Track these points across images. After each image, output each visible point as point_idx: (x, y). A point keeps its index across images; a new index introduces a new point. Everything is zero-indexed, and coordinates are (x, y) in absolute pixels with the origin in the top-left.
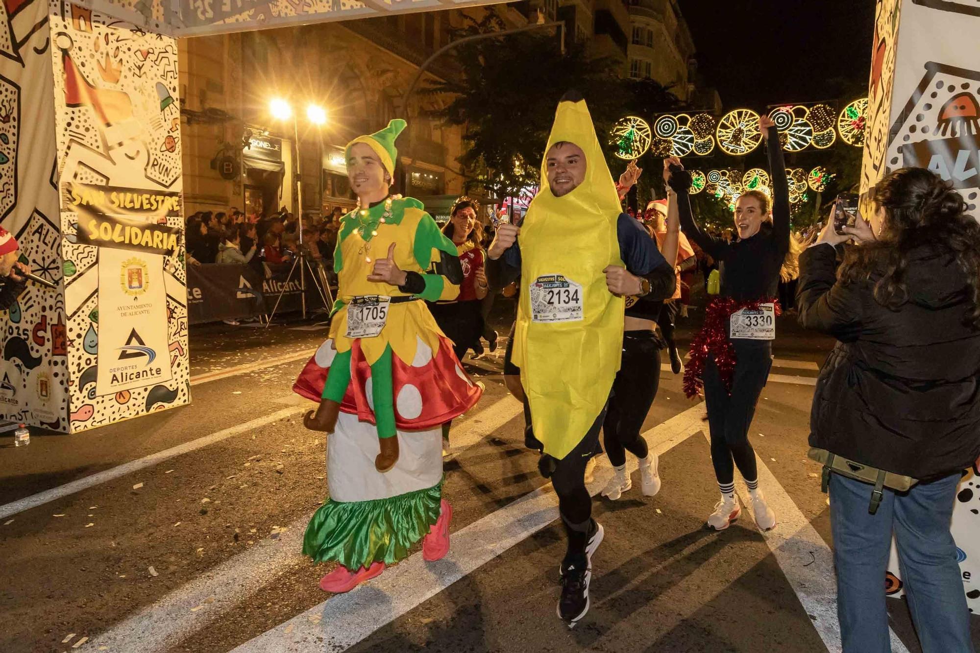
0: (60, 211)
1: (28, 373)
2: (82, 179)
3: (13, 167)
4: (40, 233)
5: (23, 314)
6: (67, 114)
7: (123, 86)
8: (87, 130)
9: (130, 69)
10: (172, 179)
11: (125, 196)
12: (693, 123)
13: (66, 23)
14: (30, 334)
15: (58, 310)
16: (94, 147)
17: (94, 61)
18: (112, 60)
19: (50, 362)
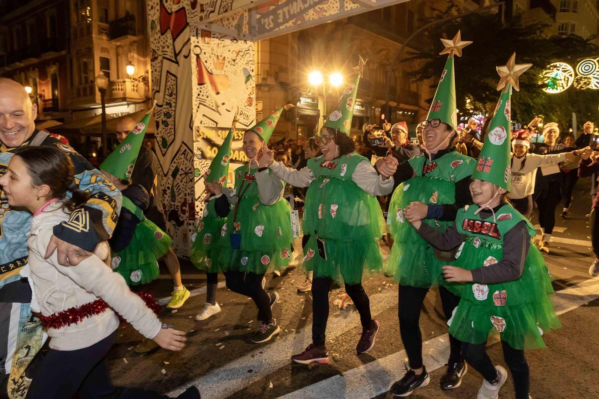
0: (193, 142)
1: (178, 229)
2: (204, 124)
3: (173, 120)
4: (185, 154)
5: (177, 198)
6: (198, 89)
7: (225, 71)
8: (207, 97)
9: (229, 62)
10: (251, 121)
13: (198, 40)
14: (179, 208)
15: (192, 196)
16: (211, 106)
17: (211, 59)
18: (220, 58)
19: (188, 223)
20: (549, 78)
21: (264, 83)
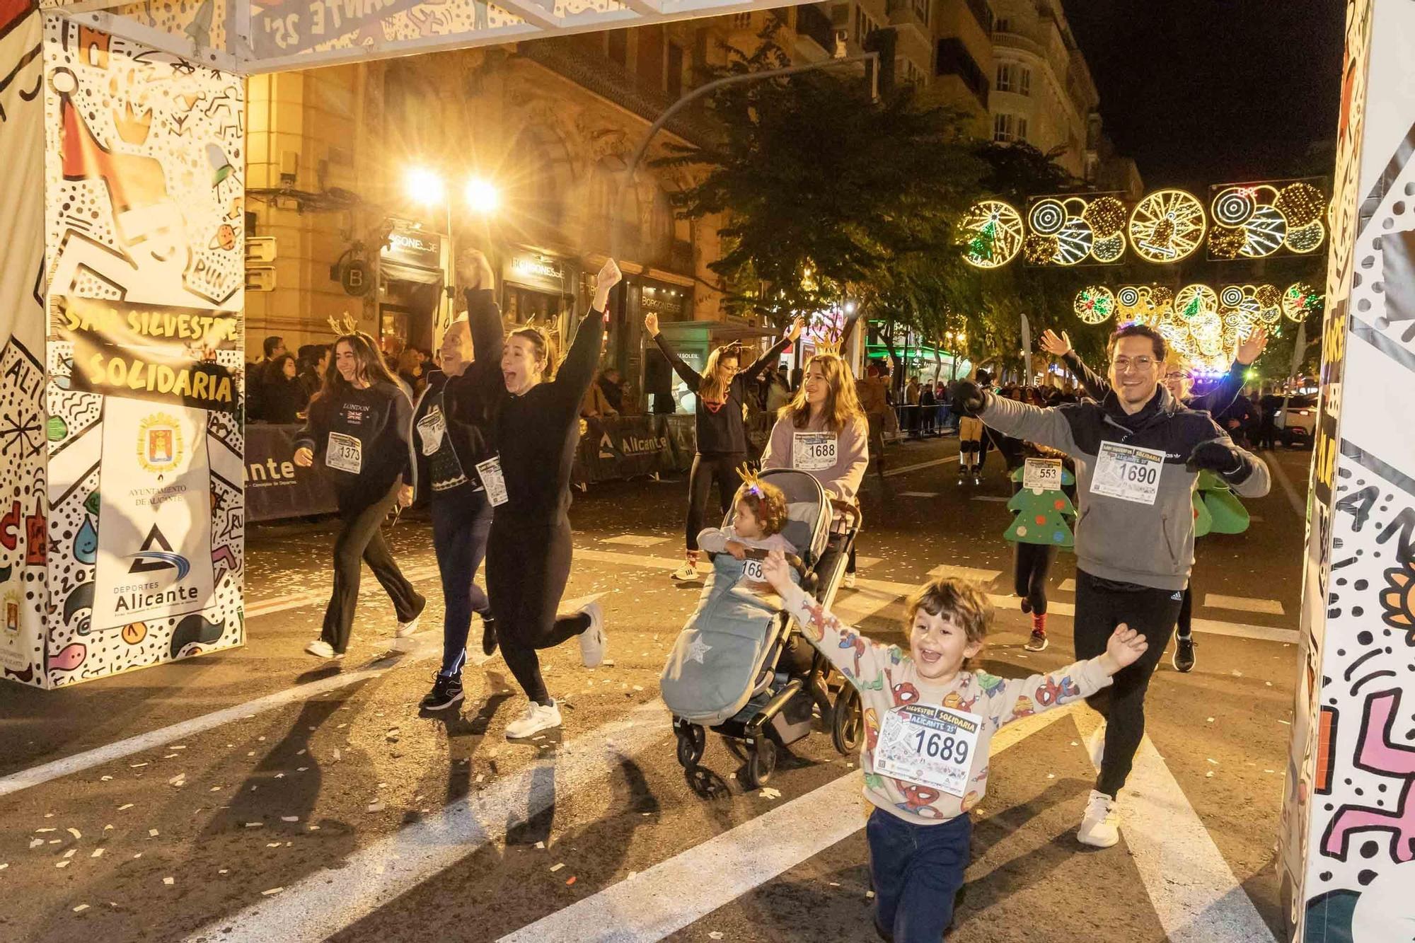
0: (46, 339)
2: (82, 290)
4: (17, 374)
6: (64, 190)
7: (151, 148)
8: (95, 215)
9: (164, 124)
10: (227, 293)
11: (150, 318)
12: (1091, 212)
13: (69, 54)
15: (37, 494)
16: (104, 242)
17: (108, 112)
18: (136, 109)
19: (22, 575)
20: (975, 232)
21: (284, 186)
